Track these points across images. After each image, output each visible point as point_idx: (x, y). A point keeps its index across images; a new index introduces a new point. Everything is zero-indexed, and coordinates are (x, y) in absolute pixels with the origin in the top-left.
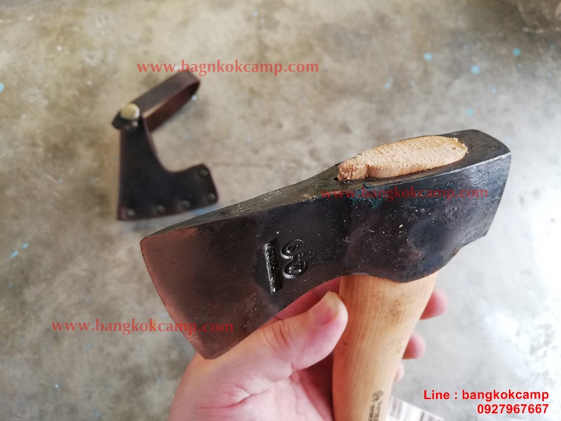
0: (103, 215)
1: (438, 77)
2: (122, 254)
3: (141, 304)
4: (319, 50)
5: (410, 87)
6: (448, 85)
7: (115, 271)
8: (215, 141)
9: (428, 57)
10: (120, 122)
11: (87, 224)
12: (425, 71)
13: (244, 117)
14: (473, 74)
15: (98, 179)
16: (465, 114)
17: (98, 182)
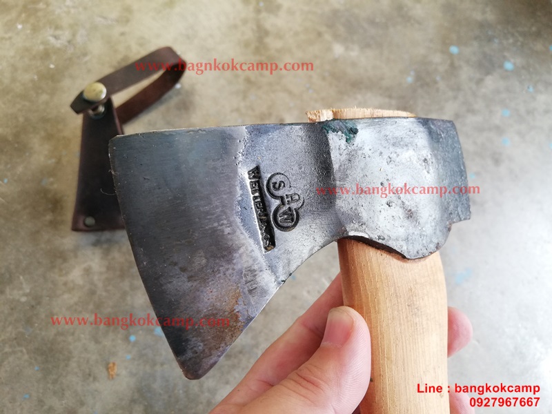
0: (54, 224)
1: (466, 73)
2: (76, 275)
3: (97, 342)
4: (328, 37)
5: (436, 82)
6: (479, 82)
7: (66, 296)
9: (454, 50)
10: (81, 104)
11: (35, 235)
12: (452, 65)
13: (238, 110)
14: (507, 71)
15: (51, 179)
16: (500, 115)
17: (52, 184)
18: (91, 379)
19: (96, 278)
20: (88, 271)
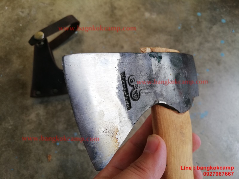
1: (205, 24)
2: (33, 116)
3: (42, 145)
4: (142, 9)
5: (191, 29)
6: (210, 28)
7: (29, 126)
10: (33, 41)
12: (198, 21)
13: (103, 43)
14: (223, 23)
15: (21, 75)
16: (220, 43)
17: (22, 77)
18: (40, 162)
19: (41, 118)
20: (38, 115)
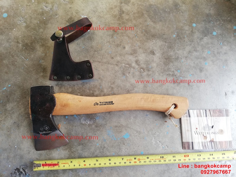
0: (44, 77)
1: (197, 35)
4: (146, 16)
5: (184, 38)
6: (201, 39)
8: (95, 51)
9: (194, 25)
10: (54, 37)
12: (192, 31)
13: (109, 42)
16: (206, 53)
17: (43, 62)
